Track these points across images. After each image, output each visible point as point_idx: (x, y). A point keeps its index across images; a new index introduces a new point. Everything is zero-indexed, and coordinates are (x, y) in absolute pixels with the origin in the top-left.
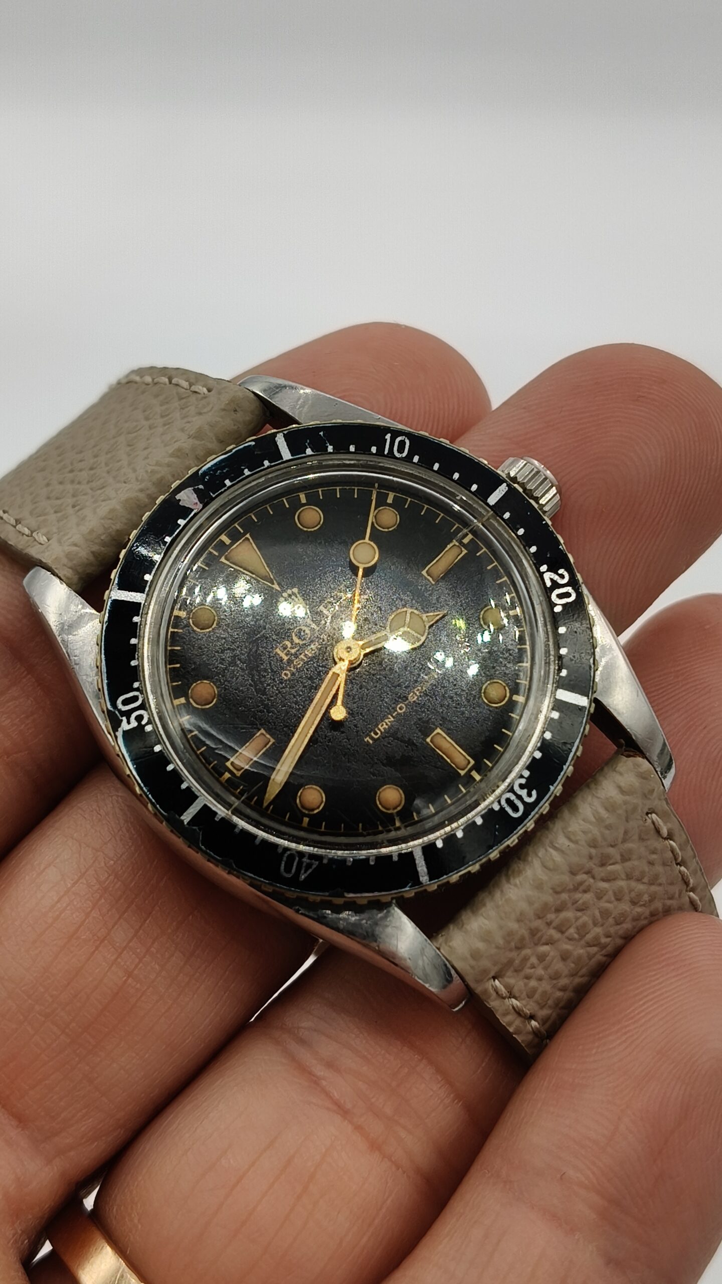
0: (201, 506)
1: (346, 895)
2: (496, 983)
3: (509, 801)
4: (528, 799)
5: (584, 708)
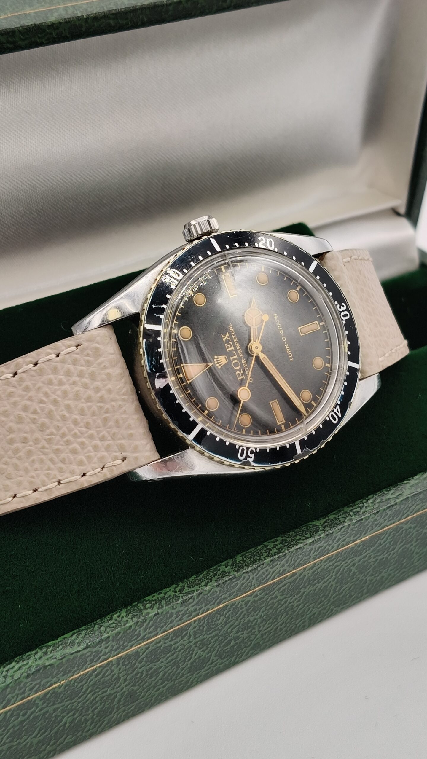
0: (166, 380)
1: (351, 401)
2: (380, 360)
3: (344, 316)
4: (345, 308)
5: (317, 264)
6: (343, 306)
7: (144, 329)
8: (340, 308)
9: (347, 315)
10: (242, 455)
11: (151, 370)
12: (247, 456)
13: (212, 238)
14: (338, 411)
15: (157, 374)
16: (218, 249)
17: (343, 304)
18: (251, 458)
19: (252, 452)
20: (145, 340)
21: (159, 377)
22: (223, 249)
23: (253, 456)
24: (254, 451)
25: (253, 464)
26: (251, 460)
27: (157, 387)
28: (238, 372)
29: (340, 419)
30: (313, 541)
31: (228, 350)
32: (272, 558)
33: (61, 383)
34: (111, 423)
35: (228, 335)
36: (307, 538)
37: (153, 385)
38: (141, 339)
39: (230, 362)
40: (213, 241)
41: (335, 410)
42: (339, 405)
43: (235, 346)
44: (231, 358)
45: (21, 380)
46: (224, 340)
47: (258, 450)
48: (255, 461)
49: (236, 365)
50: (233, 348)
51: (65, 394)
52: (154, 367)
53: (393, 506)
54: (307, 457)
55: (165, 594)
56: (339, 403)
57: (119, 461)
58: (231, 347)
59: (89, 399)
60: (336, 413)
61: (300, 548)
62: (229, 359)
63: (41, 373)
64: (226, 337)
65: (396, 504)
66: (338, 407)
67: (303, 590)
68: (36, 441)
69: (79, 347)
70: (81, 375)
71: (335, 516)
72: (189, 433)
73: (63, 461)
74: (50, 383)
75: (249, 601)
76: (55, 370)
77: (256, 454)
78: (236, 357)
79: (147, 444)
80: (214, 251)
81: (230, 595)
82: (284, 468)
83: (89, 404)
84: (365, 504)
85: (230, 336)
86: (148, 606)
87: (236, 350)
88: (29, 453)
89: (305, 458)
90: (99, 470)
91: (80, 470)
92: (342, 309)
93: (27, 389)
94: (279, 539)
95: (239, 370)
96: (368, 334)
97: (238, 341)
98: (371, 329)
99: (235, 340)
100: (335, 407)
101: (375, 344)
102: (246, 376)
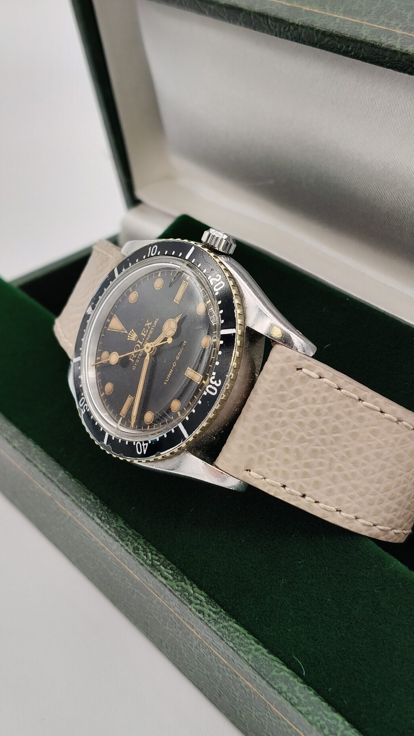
0: (93, 312)
1: (161, 453)
2: (252, 473)
3: (210, 389)
4: (218, 385)
5: (234, 334)
6: (218, 383)
8: (214, 380)
9: (214, 391)
10: (81, 403)
12: (83, 407)
14: (145, 446)
15: (92, 303)
17: (220, 381)
18: (83, 410)
21: (92, 306)
23: (85, 410)
24: (87, 408)
25: (83, 415)
27: (87, 311)
29: (142, 456)
31: (142, 334)
39: (136, 342)
42: (149, 444)
43: (147, 336)
46: (146, 325)
52: (96, 297)
54: (109, 453)
56: (151, 442)
58: (145, 334)
60: (142, 446)
64: (148, 324)
72: (76, 357)
77: (87, 411)
80: (184, 256)
85: (151, 326)
87: (145, 339)
92: (215, 383)
96: (257, 442)
97: (151, 335)
98: (272, 445)
99: (151, 332)
100: (145, 442)
101: (261, 457)
102: (135, 361)
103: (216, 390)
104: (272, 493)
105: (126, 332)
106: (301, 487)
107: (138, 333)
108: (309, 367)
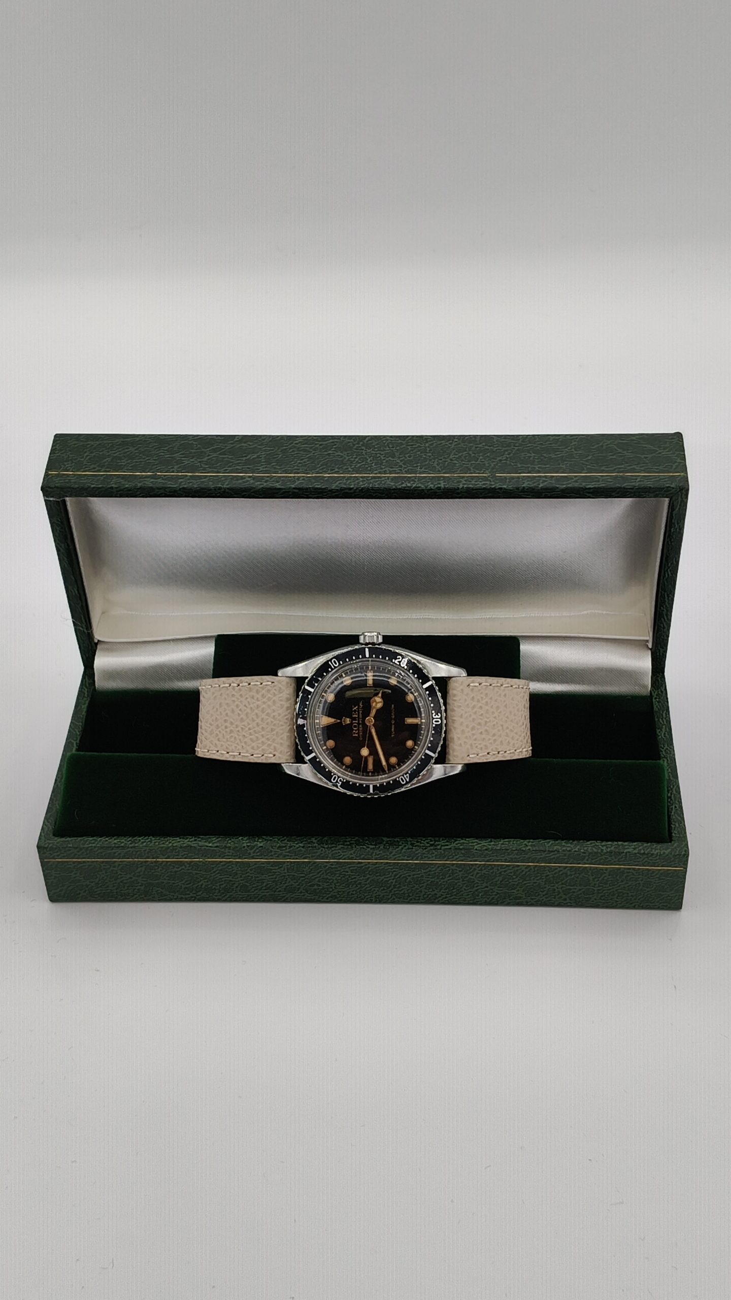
0: (305, 721)
1: (421, 774)
2: (471, 756)
3: (436, 721)
4: (439, 717)
5: (432, 684)
6: (438, 715)
7: (304, 688)
8: (435, 715)
9: (438, 721)
10: (334, 780)
11: (298, 712)
12: (337, 782)
13: (367, 648)
14: (407, 777)
15: (301, 716)
16: (367, 655)
17: (439, 714)
18: (339, 783)
19: (340, 780)
20: (301, 694)
21: (301, 718)
22: (371, 656)
23: (340, 783)
24: (342, 780)
25: (339, 787)
26: (339, 785)
27: (298, 723)
28: (354, 731)
29: (407, 783)
30: (373, 848)
31: (354, 716)
32: (342, 846)
33: (258, 700)
34: (275, 732)
35: (357, 707)
36: (371, 844)
37: (297, 721)
38: (300, 693)
39: (351, 723)
40: (367, 650)
41: (405, 776)
42: (409, 774)
43: (359, 716)
44: (354, 722)
45: (240, 690)
46: (353, 709)
47: (345, 781)
48: (340, 786)
49: (355, 727)
50: (357, 716)
51: (258, 707)
52: (301, 711)
53: (438, 849)
54: (377, 796)
55: (274, 838)
56: (409, 772)
57: (272, 755)
58: (356, 715)
59: (268, 714)
60: (405, 778)
61: (363, 848)
62: (352, 721)
63: (250, 690)
64: (355, 708)
65: (440, 849)
66: (408, 775)
67: (368, 876)
68: (237, 726)
69: (273, 684)
70: (269, 699)
71: (399, 840)
72: (307, 756)
73: (245, 743)
74: (253, 697)
75: (326, 866)
76: (257, 692)
77: (343, 782)
78: (357, 722)
79: (289, 752)
80: (364, 656)
81: (312, 856)
82: (358, 797)
83: (267, 717)
84: (422, 842)
85: (358, 708)
86: (260, 840)
87: (358, 717)
88: (231, 731)
89: (375, 796)
90: (260, 755)
91: (251, 751)
92: (437, 716)
93: (241, 696)
94: (357, 838)
95: (356, 730)
96: (466, 737)
97: (362, 713)
98: (473, 735)
99: (361, 712)
100: (406, 774)
101: (471, 745)
102: (359, 735)
103: (439, 720)
104: (485, 761)
105: (339, 721)
106: (496, 748)
107: (350, 717)
108: (473, 682)
